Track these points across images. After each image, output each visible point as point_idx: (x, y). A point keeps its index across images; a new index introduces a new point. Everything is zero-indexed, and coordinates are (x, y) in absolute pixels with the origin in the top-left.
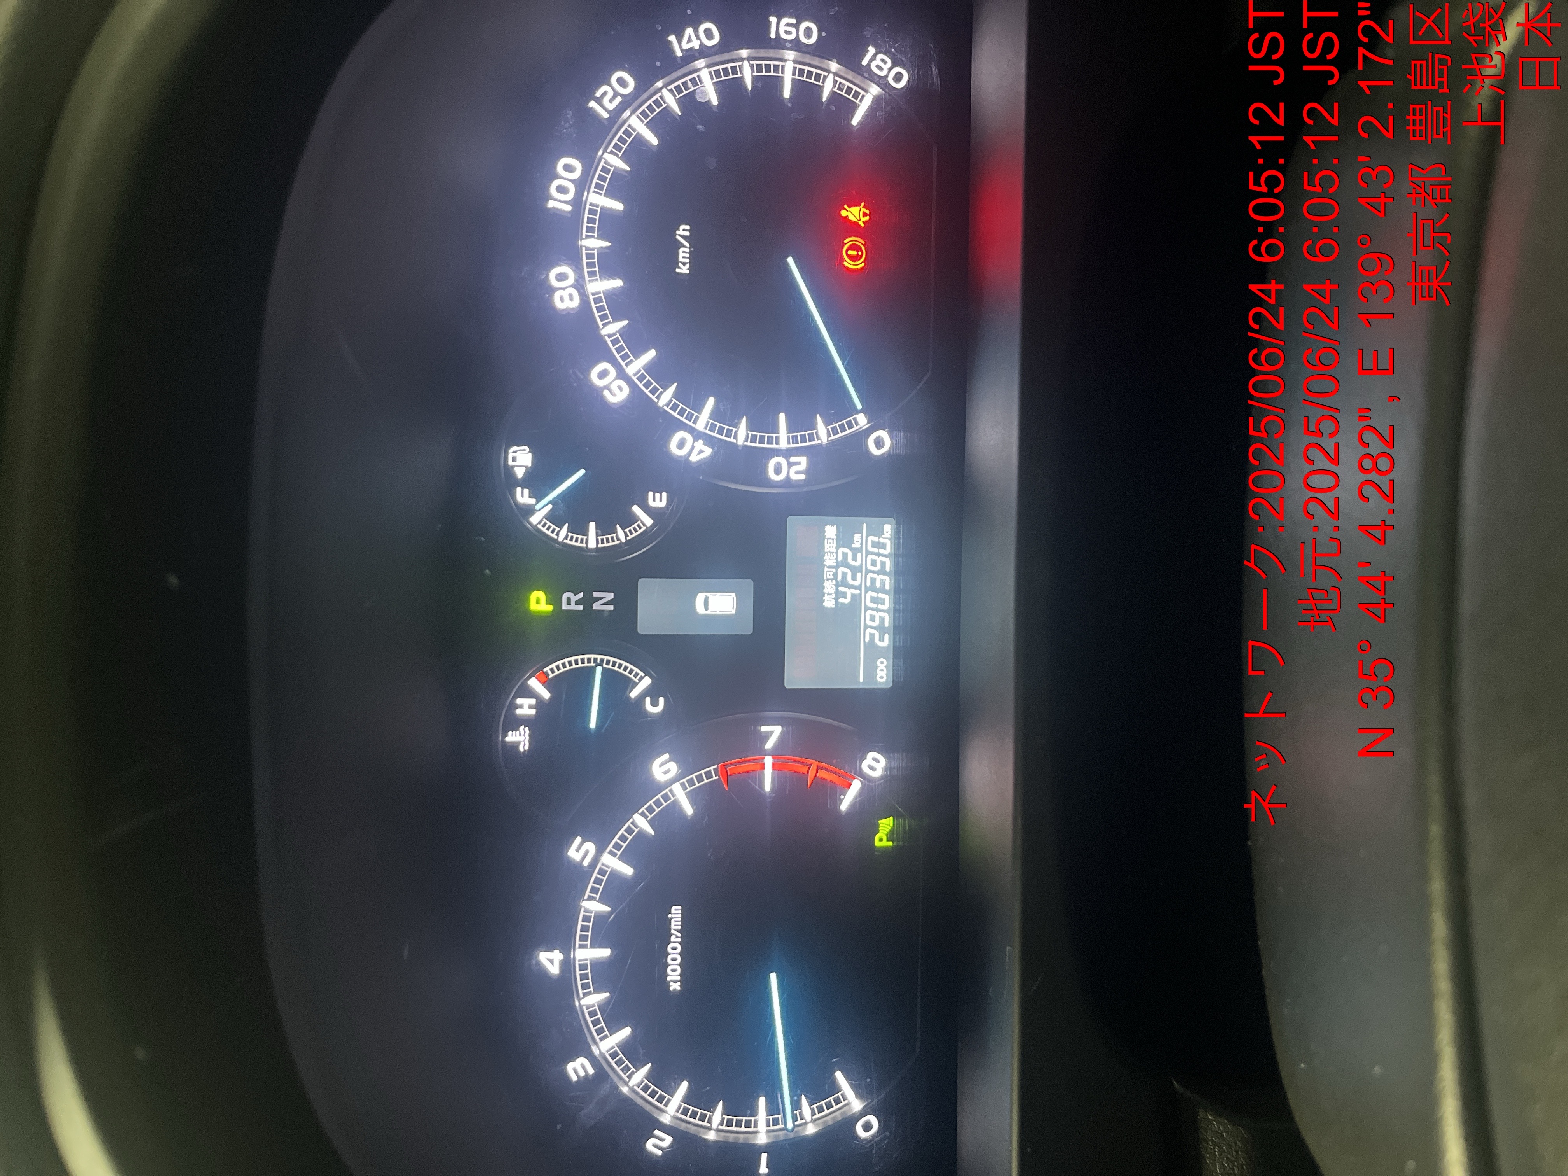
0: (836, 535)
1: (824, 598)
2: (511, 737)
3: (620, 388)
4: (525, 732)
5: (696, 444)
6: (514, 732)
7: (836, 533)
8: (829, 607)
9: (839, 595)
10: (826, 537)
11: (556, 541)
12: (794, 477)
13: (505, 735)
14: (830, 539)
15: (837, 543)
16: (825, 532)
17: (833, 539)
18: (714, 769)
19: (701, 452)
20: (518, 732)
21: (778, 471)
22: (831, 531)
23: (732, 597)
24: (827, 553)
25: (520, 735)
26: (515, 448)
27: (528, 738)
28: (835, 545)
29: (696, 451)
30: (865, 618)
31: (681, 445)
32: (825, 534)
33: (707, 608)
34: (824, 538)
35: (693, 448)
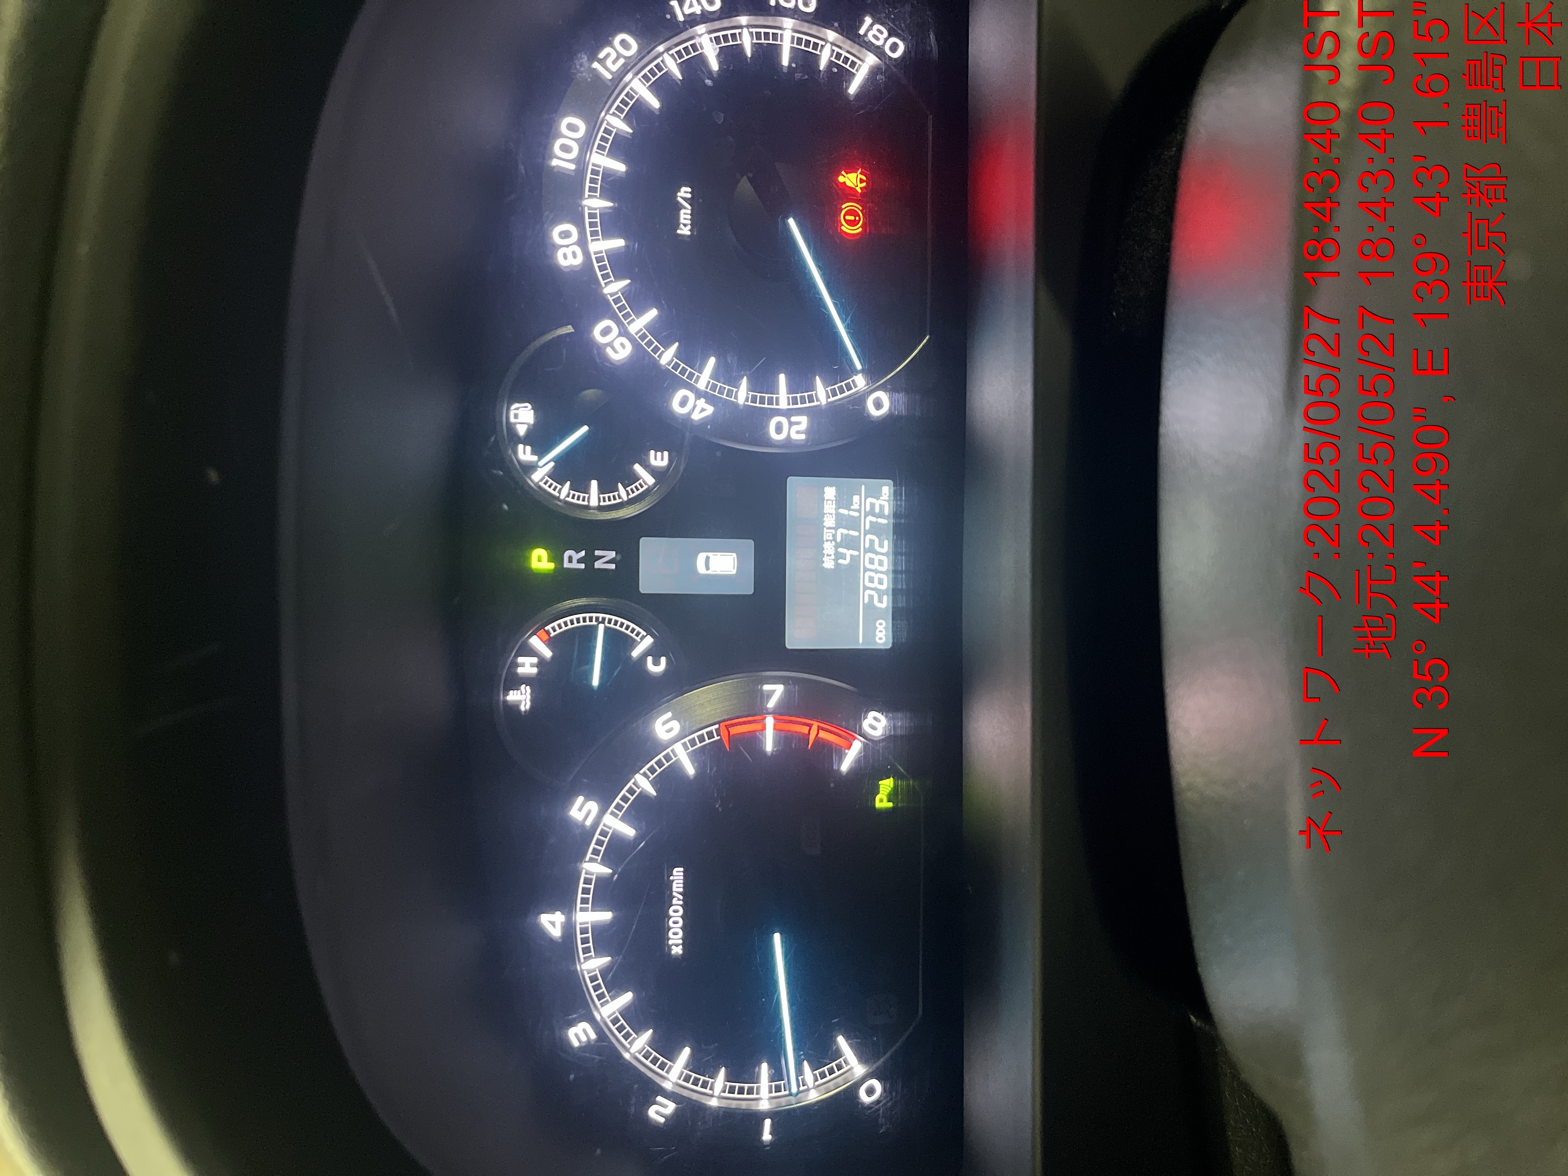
0: (835, 496)
1: (824, 559)
2: (513, 696)
3: (623, 345)
4: (526, 691)
5: (698, 402)
6: (515, 691)
7: (835, 494)
8: (829, 568)
9: (838, 556)
10: (826, 498)
11: (558, 498)
12: (795, 436)
13: (506, 693)
14: (830, 500)
15: (836, 505)
16: (824, 493)
17: (832, 501)
18: (716, 730)
19: (703, 410)
20: (519, 691)
21: (779, 430)
22: (830, 492)
23: (732, 557)
24: (827, 514)
25: (521, 694)
26: (516, 405)
27: (529, 697)
28: (834, 506)
29: (698, 409)
30: (864, 579)
31: (683, 403)
32: (825, 496)
33: (708, 568)
34: (823, 499)
35: (695, 407)
